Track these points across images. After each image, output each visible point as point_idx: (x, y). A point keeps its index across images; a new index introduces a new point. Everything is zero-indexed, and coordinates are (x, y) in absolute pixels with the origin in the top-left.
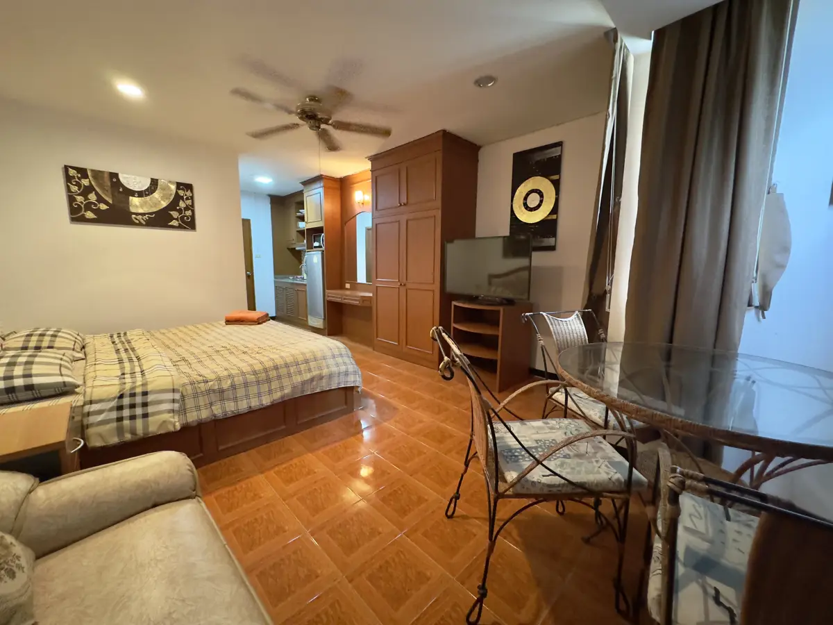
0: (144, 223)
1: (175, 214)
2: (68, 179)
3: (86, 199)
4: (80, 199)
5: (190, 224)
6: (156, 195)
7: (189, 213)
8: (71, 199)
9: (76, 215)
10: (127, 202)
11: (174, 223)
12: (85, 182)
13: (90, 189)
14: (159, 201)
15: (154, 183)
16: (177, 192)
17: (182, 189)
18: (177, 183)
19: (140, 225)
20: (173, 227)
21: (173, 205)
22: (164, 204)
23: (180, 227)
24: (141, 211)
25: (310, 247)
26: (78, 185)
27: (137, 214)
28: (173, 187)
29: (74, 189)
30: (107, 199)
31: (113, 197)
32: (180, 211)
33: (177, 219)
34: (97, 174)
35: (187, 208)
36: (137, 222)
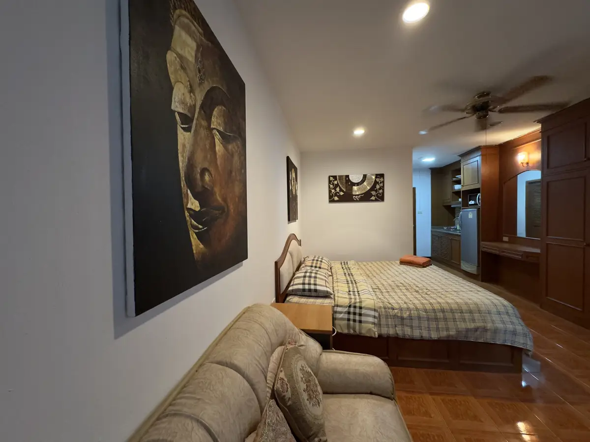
0: (358, 200)
1: (373, 193)
2: (330, 182)
3: (336, 190)
4: (333, 191)
5: (381, 198)
6: (365, 183)
7: (381, 191)
8: (330, 191)
9: (331, 200)
10: (351, 189)
11: (373, 198)
12: (336, 182)
13: (337, 185)
14: (367, 186)
15: (365, 176)
16: (375, 180)
17: (379, 178)
18: (376, 174)
19: (357, 201)
20: (372, 201)
21: (373, 188)
22: (369, 188)
23: (376, 200)
24: (357, 193)
25: (465, 205)
26: (333, 184)
27: (356, 195)
28: (374, 177)
29: (331, 186)
30: (343, 189)
31: (346, 188)
32: (376, 191)
33: (374, 196)
34: (341, 177)
35: (380, 189)
36: (355, 199)
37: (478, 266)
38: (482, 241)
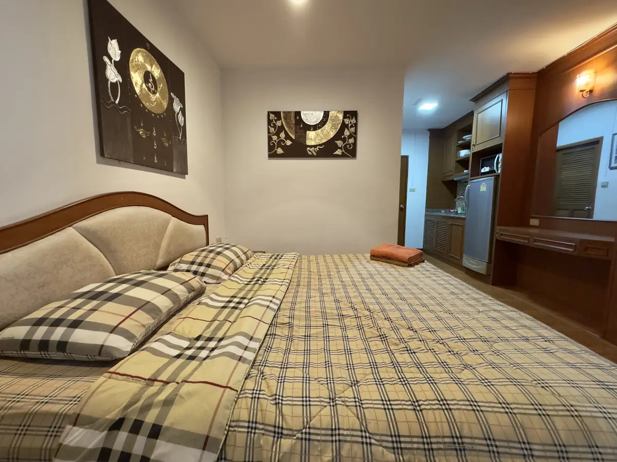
0: (315, 154)
1: (339, 143)
2: (269, 122)
3: (279, 137)
4: (275, 138)
5: (351, 152)
6: (327, 126)
7: (351, 141)
8: (270, 139)
9: (272, 155)
10: (305, 137)
11: (339, 152)
12: (279, 124)
13: (281, 128)
14: (329, 131)
15: (326, 114)
16: (343, 120)
17: (349, 118)
18: (344, 112)
19: (312, 156)
20: (337, 156)
21: (339, 135)
22: (332, 134)
23: (343, 156)
24: (313, 143)
25: (476, 173)
26: (275, 126)
27: (311, 147)
28: (341, 116)
29: (272, 130)
30: (291, 135)
31: (296, 132)
32: (344, 140)
33: (341, 148)
34: (287, 114)
35: (350, 137)
36: (310, 153)
37: (489, 262)
38: (498, 225)
